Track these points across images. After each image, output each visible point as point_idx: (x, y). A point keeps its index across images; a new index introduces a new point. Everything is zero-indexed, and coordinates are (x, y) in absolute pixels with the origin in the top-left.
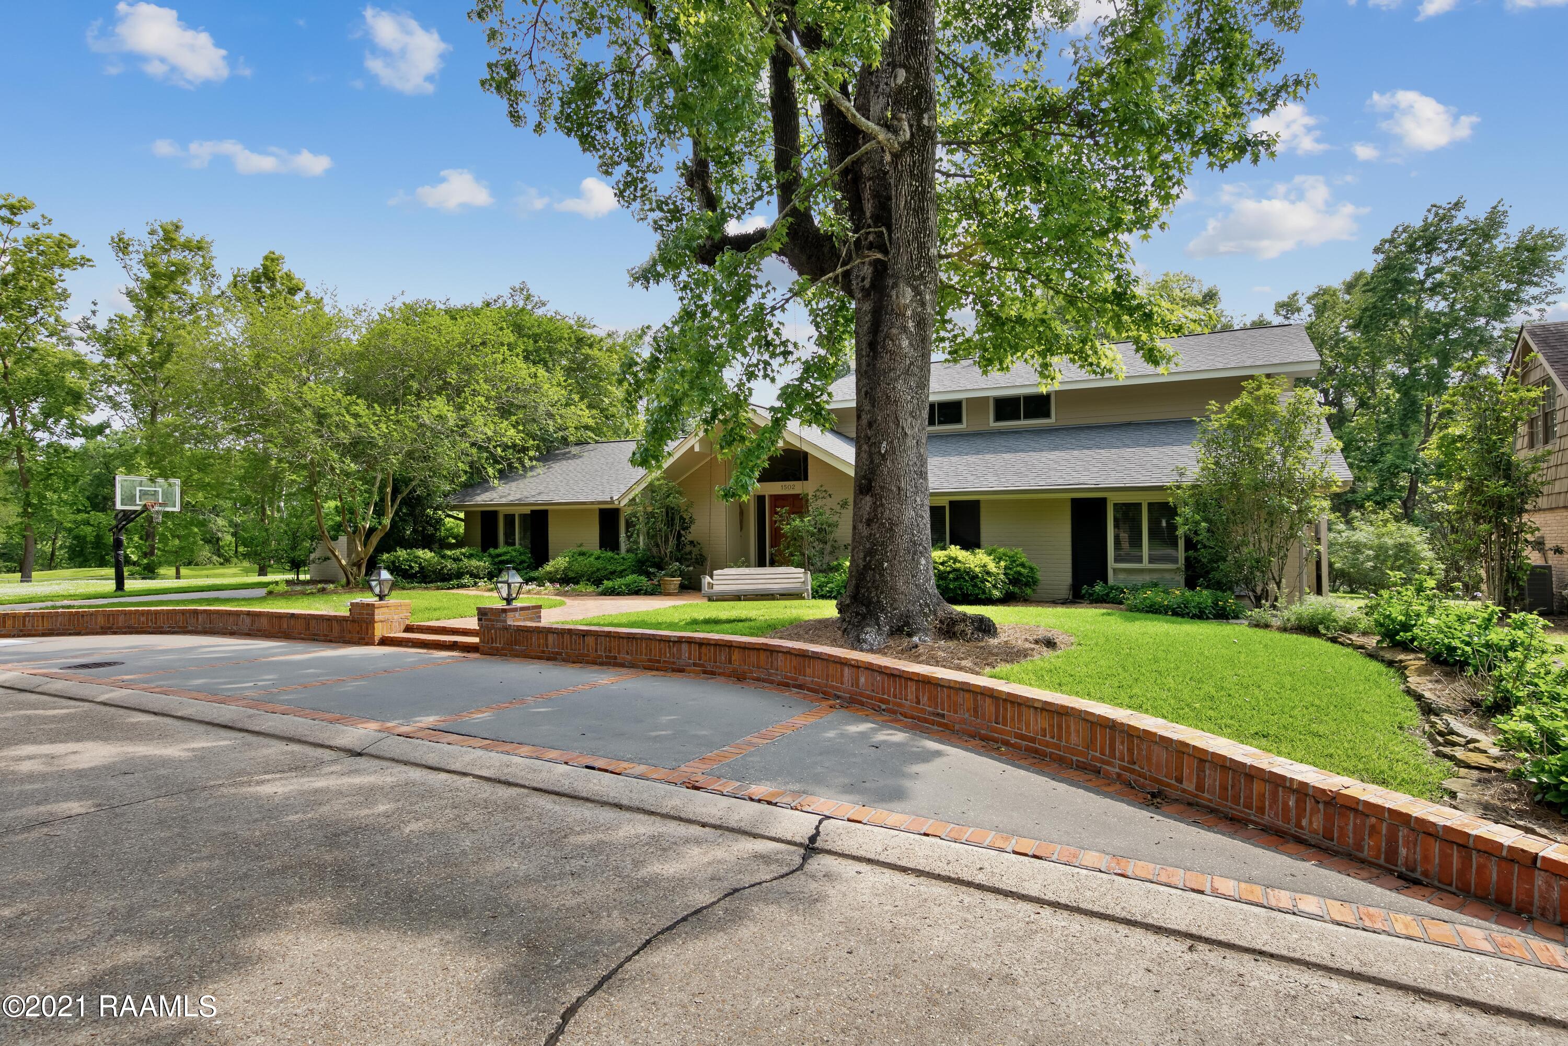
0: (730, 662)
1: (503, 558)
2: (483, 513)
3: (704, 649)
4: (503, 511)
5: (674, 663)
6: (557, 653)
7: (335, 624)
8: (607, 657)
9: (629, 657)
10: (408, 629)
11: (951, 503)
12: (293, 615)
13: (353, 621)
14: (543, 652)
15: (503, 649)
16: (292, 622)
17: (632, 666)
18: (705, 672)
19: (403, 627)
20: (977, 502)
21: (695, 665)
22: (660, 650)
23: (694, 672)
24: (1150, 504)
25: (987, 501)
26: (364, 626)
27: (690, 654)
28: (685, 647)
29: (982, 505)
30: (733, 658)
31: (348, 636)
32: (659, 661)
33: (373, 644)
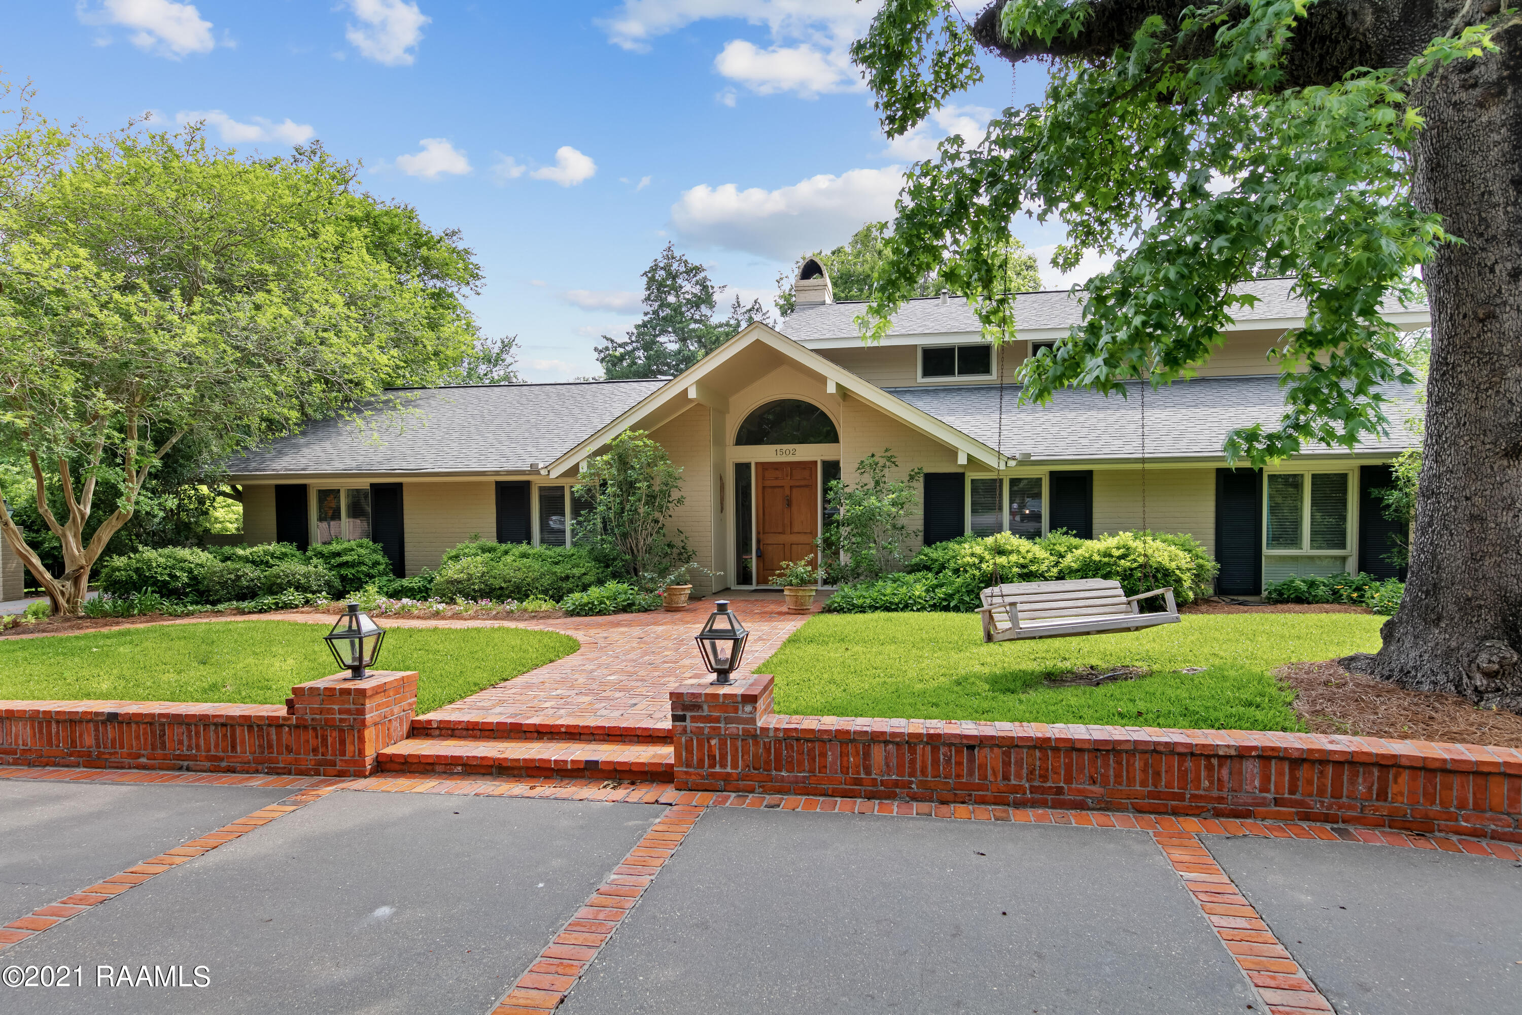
0: (1382, 795)
1: (345, 558)
2: (279, 488)
3: (1303, 772)
4: (315, 485)
5: (1221, 799)
6: (896, 784)
7: (243, 734)
8: (1033, 789)
9: (1097, 789)
10: (418, 730)
11: (1052, 473)
12: (113, 717)
13: (301, 726)
14: (858, 782)
15: (744, 777)
16: (111, 732)
17: (1107, 806)
18: (1306, 817)
19: (405, 728)
20: (1090, 473)
21: (1277, 802)
22: (1183, 775)
23: (1277, 816)
24: (1314, 477)
25: (1102, 472)
26: (332, 737)
27: (1266, 779)
28: (1251, 768)
29: (1095, 477)
30: (1392, 789)
31: (283, 759)
32: (1181, 797)
33: (360, 774)
